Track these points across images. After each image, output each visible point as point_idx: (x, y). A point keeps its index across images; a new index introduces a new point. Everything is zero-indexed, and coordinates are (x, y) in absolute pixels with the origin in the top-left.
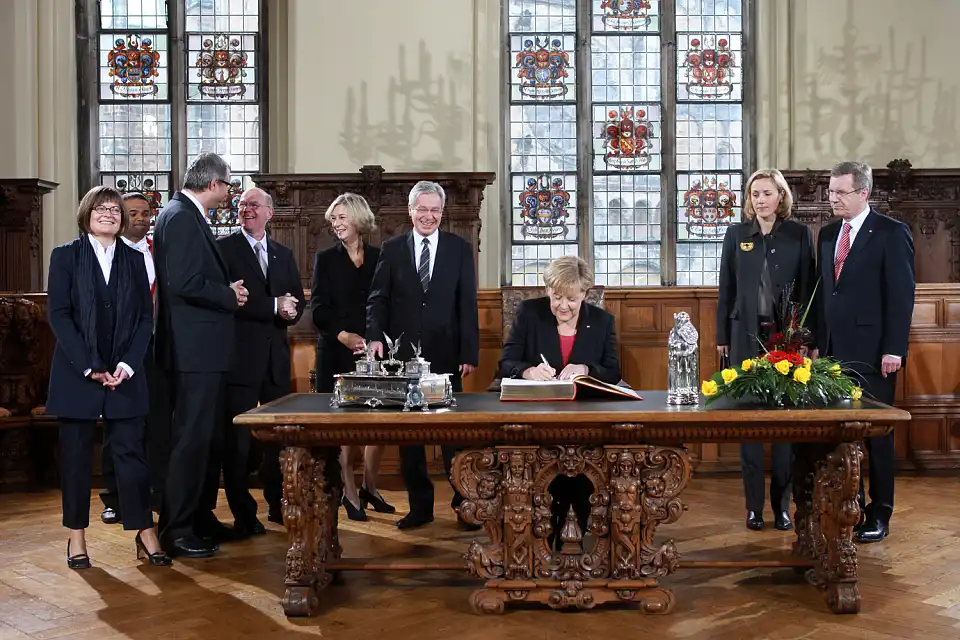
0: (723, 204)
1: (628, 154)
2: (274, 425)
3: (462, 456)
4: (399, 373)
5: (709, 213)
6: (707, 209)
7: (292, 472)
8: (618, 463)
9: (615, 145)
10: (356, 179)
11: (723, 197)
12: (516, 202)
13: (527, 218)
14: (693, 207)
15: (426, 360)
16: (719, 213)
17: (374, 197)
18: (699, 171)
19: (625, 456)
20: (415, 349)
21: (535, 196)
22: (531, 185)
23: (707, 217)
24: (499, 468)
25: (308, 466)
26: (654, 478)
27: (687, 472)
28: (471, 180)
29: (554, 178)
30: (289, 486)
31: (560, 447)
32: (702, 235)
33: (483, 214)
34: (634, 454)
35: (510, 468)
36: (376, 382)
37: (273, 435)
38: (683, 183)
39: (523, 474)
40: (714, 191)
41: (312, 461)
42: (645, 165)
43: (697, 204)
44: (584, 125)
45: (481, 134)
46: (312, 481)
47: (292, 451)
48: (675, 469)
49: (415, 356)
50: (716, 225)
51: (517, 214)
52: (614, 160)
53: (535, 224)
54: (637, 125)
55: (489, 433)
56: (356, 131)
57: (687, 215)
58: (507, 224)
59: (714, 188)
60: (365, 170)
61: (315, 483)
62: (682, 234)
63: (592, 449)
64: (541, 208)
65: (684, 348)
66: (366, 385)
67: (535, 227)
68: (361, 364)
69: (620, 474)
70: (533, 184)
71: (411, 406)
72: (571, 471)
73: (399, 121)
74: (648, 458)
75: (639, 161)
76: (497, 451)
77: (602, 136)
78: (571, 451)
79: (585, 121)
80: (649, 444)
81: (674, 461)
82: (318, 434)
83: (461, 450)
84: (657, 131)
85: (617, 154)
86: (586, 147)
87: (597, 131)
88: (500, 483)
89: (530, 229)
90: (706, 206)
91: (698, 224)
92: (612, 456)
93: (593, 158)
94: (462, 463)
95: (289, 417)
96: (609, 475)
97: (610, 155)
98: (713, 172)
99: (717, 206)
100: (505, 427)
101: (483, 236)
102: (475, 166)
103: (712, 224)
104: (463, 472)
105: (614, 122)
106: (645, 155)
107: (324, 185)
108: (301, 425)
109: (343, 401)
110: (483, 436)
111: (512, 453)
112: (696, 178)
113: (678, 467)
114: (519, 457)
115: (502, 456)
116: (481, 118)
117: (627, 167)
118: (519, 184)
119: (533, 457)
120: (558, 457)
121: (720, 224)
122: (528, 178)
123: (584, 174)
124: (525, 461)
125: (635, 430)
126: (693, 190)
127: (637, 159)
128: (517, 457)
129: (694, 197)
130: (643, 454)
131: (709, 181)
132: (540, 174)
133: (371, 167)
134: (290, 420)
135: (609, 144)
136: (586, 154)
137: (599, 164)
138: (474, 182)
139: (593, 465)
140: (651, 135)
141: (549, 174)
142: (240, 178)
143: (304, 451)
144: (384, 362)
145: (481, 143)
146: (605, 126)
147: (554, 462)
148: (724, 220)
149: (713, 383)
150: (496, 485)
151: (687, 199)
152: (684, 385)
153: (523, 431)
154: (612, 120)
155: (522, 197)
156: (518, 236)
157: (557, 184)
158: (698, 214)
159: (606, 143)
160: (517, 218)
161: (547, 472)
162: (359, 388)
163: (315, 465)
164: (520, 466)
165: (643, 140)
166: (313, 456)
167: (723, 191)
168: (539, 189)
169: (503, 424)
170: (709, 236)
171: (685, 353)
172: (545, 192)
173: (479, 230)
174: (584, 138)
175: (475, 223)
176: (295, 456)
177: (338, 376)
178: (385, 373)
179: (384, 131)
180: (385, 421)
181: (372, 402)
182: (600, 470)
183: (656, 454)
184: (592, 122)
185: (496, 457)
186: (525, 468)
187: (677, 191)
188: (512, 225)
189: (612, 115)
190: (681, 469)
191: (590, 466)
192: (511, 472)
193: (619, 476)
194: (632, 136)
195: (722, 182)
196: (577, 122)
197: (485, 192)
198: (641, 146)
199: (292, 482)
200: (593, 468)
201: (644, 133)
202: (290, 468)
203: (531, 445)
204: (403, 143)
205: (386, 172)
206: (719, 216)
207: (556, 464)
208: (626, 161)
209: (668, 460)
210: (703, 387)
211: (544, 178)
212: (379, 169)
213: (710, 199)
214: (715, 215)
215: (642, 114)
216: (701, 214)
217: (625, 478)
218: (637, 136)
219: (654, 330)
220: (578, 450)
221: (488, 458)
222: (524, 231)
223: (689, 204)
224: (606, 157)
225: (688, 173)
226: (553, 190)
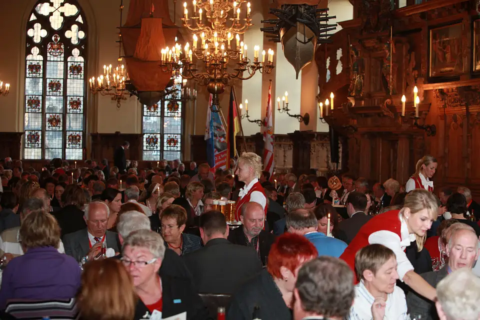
9: (51, 124)
12: (26, 137)
14: (70, 140)
21: (31, 136)
38: (68, 134)
59: (75, 135)
62: (67, 146)
64: (32, 139)
67: (31, 144)
77: (48, 121)
79: (44, 118)
84: (61, 121)
85: (52, 126)
87: (47, 120)
90: (74, 140)
91: (72, 144)
98: (75, 131)
99: (76, 140)
112: (71, 133)
118: (27, 133)
123: (43, 131)
126: (70, 135)
127: (57, 127)
129: (71, 137)
132: (32, 131)
136: (44, 126)
137: (47, 129)
146: (49, 119)
151: (69, 138)
155: (28, 136)
156: (26, 146)
157: (37, 133)
159: (49, 123)
160: (26, 142)
165: (58, 123)
167: (78, 136)
174: (44, 122)
187: (66, 136)
189: (51, 116)
194: (55, 122)
213: (74, 138)
215: (58, 116)
216: (72, 141)
222: (28, 145)
224: (49, 127)
225: (69, 131)
226: (35, 135)
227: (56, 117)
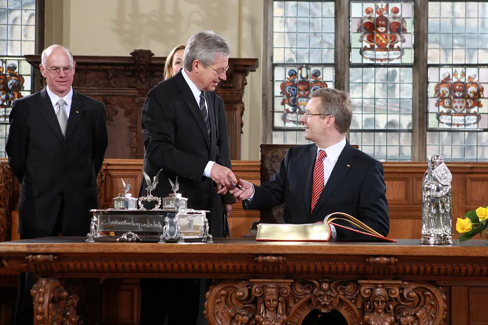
0: (471, 95)
1: (382, 48)
2: (28, 254)
3: (216, 290)
4: (157, 208)
5: (458, 104)
6: (457, 100)
7: (43, 303)
8: (372, 298)
9: (370, 39)
10: (127, 62)
11: (472, 89)
12: (278, 91)
13: (287, 106)
14: (443, 98)
15: (183, 196)
16: (467, 104)
17: (144, 80)
18: (450, 65)
19: (379, 291)
20: (172, 185)
21: (295, 85)
22: (291, 75)
23: (456, 107)
24: (253, 302)
25: (60, 299)
26: (408, 315)
27: (441, 309)
28: (236, 66)
29: (313, 69)
30: (39, 317)
31: (315, 282)
32: (451, 124)
33: (246, 99)
34: (388, 290)
35: (264, 302)
36: (132, 217)
37: (25, 265)
38: (434, 76)
39: (277, 308)
40: (463, 83)
41: (65, 294)
42: (399, 58)
43: (447, 95)
44: (342, 19)
45: (246, 26)
46: (64, 315)
47: (44, 282)
48: (429, 307)
49: (173, 192)
50: (465, 115)
51: (278, 102)
52: (369, 54)
53: (294, 111)
54: (391, 20)
55: (244, 265)
56: (128, 18)
57: (438, 105)
58: (269, 111)
59: (463, 80)
60: (136, 53)
61: (67, 317)
62: (432, 122)
63: (346, 285)
64: (299, 97)
65: (438, 190)
66: (123, 220)
67: (294, 115)
68: (119, 200)
69: (373, 310)
70: (293, 74)
71: (167, 238)
72: (325, 306)
73: (169, 10)
74: (401, 295)
75: (393, 55)
76: (251, 284)
77: (359, 31)
78: (325, 286)
79: (343, 17)
80: (403, 281)
81: (428, 299)
82: (71, 265)
83: (216, 285)
84: (409, 26)
85: (372, 48)
86: (344, 41)
87: (354, 26)
88: (254, 317)
89: (290, 117)
90: (456, 97)
91: (448, 114)
92: (365, 290)
93: (350, 51)
94: (216, 297)
95: (42, 246)
96: (363, 311)
97: (366, 49)
98: (462, 65)
99: (465, 97)
100: (260, 258)
101: (246, 118)
102: (239, 53)
103: (460, 114)
104: (217, 307)
105: (370, 18)
106: (399, 49)
107: (96, 67)
108: (54, 254)
109: (99, 235)
110: (238, 268)
111: (266, 287)
112: (445, 72)
113: (432, 305)
114: (273, 290)
115: (256, 289)
116: (246, 11)
117: (382, 60)
118: (280, 75)
119: (287, 290)
120: (312, 292)
121: (468, 114)
122: (288, 69)
123: (341, 66)
124: (279, 295)
125: (389, 263)
126: (443, 82)
127: (391, 52)
128: (271, 291)
129: (444, 89)
130: (397, 290)
131: (458, 76)
132: (301, 66)
133: (141, 51)
134: (42, 250)
135: (365, 38)
136: (343, 48)
137: (355, 58)
138: (238, 68)
139: (348, 301)
140: (404, 30)
141: (308, 66)
142: (16, 63)
143: (58, 283)
144: (142, 198)
145: (246, 34)
146: (361, 22)
147: (309, 296)
148: (472, 111)
149: (467, 220)
150: (250, 320)
151: (437, 90)
152: (437, 226)
153: (277, 262)
154: (368, 16)
155: (283, 87)
156: (278, 123)
157: (316, 75)
158: (447, 104)
159: (362, 37)
160: (278, 106)
161: (301, 308)
162: (116, 223)
163: (67, 299)
164: (273, 300)
165: (397, 35)
166: (66, 289)
167: (472, 83)
168: (299, 79)
169: (258, 255)
170: (458, 125)
171: (439, 194)
172: (304, 82)
173: (242, 114)
174: (342, 33)
175: (239, 107)
176: (47, 286)
177: (95, 210)
178: (142, 208)
179: (154, 18)
180: (139, 250)
181: (129, 236)
182: (354, 307)
183: (410, 291)
184: (349, 17)
185: (250, 291)
186: (279, 302)
187: (428, 83)
188: (273, 112)
189: (368, 11)
190: (435, 307)
191: (344, 302)
192: (266, 307)
193: (373, 312)
194: (386, 31)
195: (471, 75)
196: (336, 17)
197: (248, 78)
198: (394, 40)
199: (42, 314)
200: (347, 303)
201: (398, 28)
202: (41, 299)
203: (285, 278)
204: (172, 31)
205: (155, 56)
206: (467, 107)
207: (310, 299)
208: (381, 54)
209: (422, 298)
210: (457, 225)
211: (304, 70)
212: (149, 53)
213: (459, 91)
214: (464, 105)
215: (396, 11)
216: (451, 104)
217: (379, 313)
218: (391, 31)
219: (406, 202)
220: (332, 285)
221: (242, 291)
222: (284, 119)
223: (439, 95)
224: (362, 51)
225: (439, 66)
226: (311, 80)
227: (389, 16)
